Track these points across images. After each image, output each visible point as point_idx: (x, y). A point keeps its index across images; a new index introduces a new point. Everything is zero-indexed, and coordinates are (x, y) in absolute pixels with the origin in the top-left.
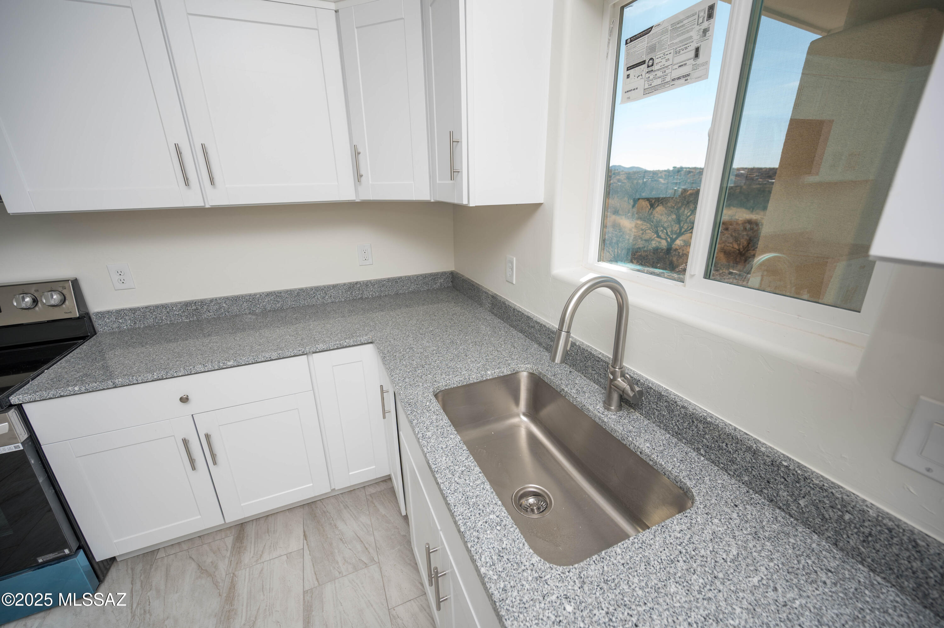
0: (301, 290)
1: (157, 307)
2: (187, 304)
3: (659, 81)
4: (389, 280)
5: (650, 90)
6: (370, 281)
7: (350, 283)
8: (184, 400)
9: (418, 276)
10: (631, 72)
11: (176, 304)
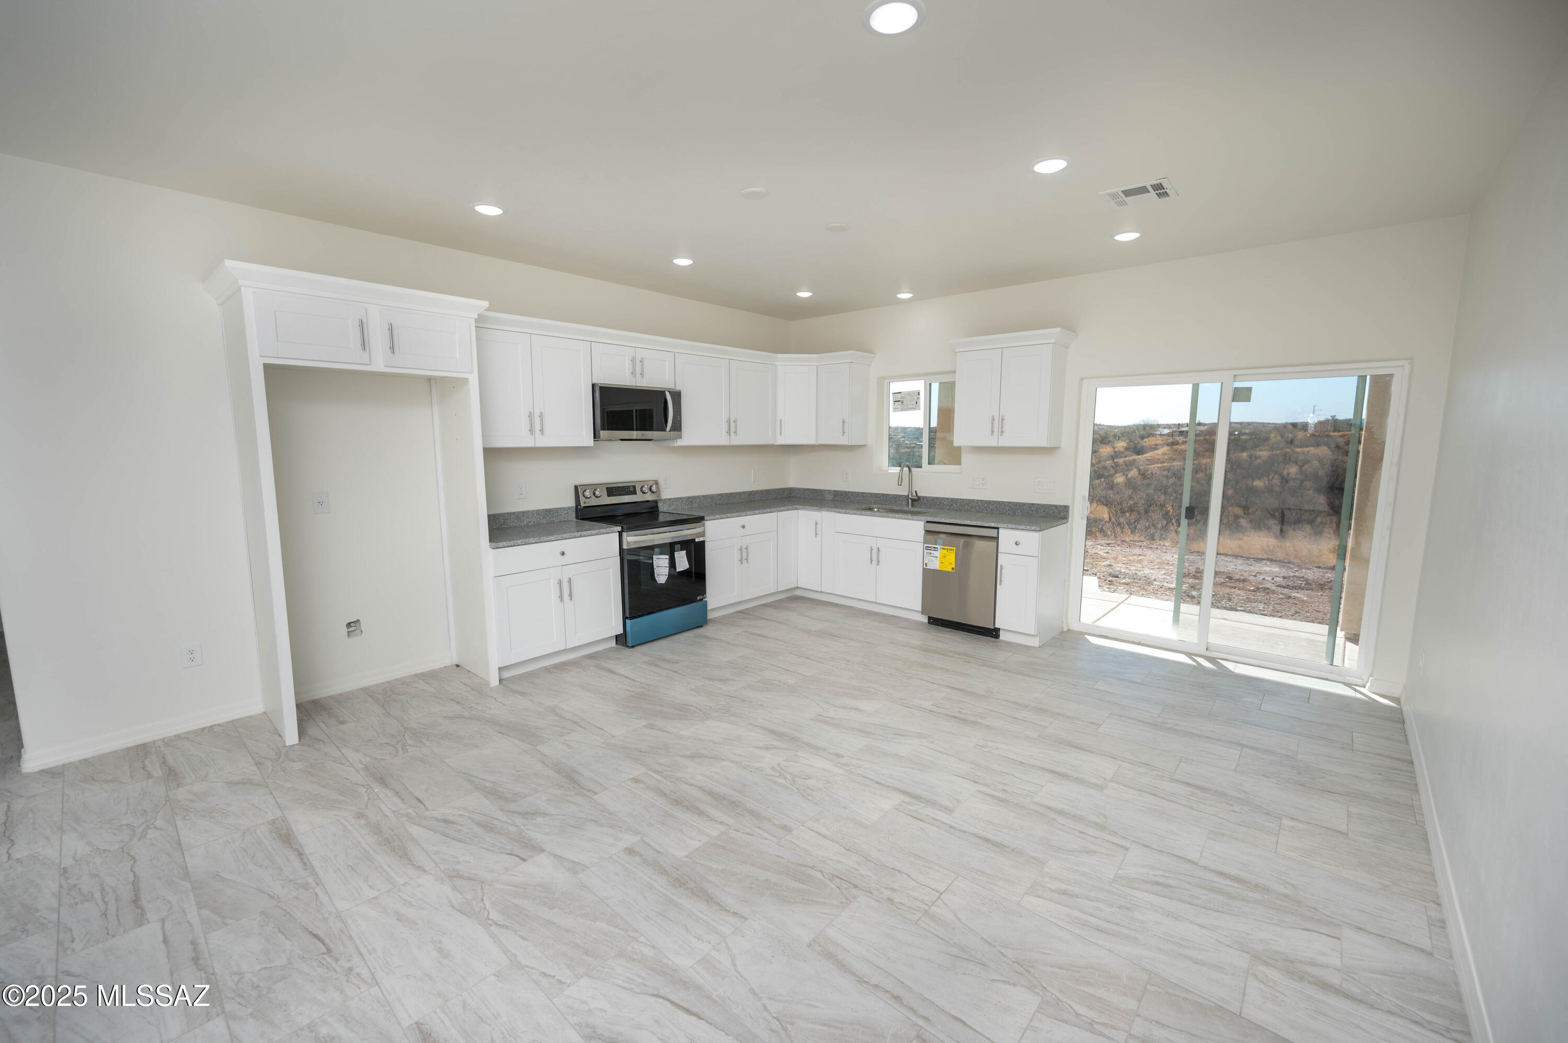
0: (731, 493)
1: (678, 498)
2: (689, 498)
3: (906, 408)
4: (766, 491)
5: (903, 410)
6: (757, 491)
7: (750, 491)
8: (743, 527)
9: (777, 489)
10: (895, 403)
11: (684, 498)
